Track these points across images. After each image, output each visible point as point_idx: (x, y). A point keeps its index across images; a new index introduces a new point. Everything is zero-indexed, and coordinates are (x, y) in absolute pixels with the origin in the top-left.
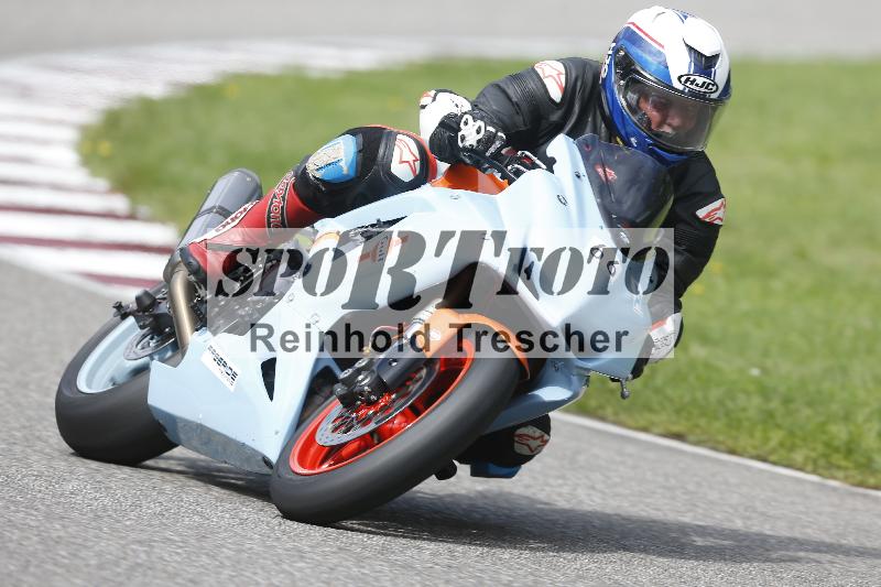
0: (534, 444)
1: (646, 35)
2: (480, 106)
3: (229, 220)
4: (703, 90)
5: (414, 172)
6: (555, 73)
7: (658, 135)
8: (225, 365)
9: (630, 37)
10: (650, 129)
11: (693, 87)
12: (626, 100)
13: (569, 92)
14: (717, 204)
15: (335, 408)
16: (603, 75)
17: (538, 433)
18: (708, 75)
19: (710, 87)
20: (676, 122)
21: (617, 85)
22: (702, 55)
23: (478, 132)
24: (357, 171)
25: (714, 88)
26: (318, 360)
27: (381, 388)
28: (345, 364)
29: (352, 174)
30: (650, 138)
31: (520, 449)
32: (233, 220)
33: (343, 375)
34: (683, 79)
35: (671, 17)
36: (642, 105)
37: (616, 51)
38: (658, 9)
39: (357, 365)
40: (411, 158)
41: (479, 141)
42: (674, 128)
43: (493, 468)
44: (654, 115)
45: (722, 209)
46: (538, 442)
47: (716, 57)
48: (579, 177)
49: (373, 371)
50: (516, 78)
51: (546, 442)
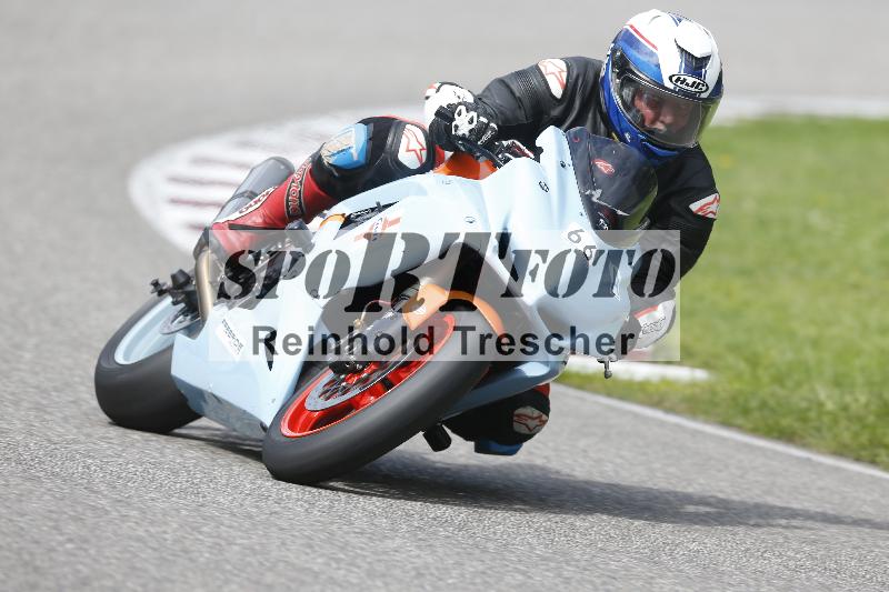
0: (532, 423)
1: (642, 37)
2: (484, 100)
3: (252, 202)
4: (693, 89)
5: (420, 160)
6: (556, 70)
7: (652, 132)
9: (628, 39)
10: (643, 126)
11: (684, 86)
12: (621, 97)
13: (570, 89)
14: (710, 198)
15: (327, 376)
16: (602, 74)
17: (536, 413)
18: (699, 75)
19: (701, 87)
20: (668, 119)
21: (614, 82)
22: (694, 56)
23: (471, 121)
24: (367, 158)
25: (704, 88)
29: (362, 160)
30: (643, 134)
31: (519, 428)
32: (256, 203)
34: (674, 79)
35: (666, 19)
36: (637, 102)
37: (614, 51)
38: (655, 12)
40: (418, 147)
41: (471, 131)
42: (667, 125)
43: (494, 445)
44: (648, 113)
45: (715, 204)
46: (536, 422)
47: (707, 58)
48: (563, 166)
50: (520, 74)
51: (544, 422)
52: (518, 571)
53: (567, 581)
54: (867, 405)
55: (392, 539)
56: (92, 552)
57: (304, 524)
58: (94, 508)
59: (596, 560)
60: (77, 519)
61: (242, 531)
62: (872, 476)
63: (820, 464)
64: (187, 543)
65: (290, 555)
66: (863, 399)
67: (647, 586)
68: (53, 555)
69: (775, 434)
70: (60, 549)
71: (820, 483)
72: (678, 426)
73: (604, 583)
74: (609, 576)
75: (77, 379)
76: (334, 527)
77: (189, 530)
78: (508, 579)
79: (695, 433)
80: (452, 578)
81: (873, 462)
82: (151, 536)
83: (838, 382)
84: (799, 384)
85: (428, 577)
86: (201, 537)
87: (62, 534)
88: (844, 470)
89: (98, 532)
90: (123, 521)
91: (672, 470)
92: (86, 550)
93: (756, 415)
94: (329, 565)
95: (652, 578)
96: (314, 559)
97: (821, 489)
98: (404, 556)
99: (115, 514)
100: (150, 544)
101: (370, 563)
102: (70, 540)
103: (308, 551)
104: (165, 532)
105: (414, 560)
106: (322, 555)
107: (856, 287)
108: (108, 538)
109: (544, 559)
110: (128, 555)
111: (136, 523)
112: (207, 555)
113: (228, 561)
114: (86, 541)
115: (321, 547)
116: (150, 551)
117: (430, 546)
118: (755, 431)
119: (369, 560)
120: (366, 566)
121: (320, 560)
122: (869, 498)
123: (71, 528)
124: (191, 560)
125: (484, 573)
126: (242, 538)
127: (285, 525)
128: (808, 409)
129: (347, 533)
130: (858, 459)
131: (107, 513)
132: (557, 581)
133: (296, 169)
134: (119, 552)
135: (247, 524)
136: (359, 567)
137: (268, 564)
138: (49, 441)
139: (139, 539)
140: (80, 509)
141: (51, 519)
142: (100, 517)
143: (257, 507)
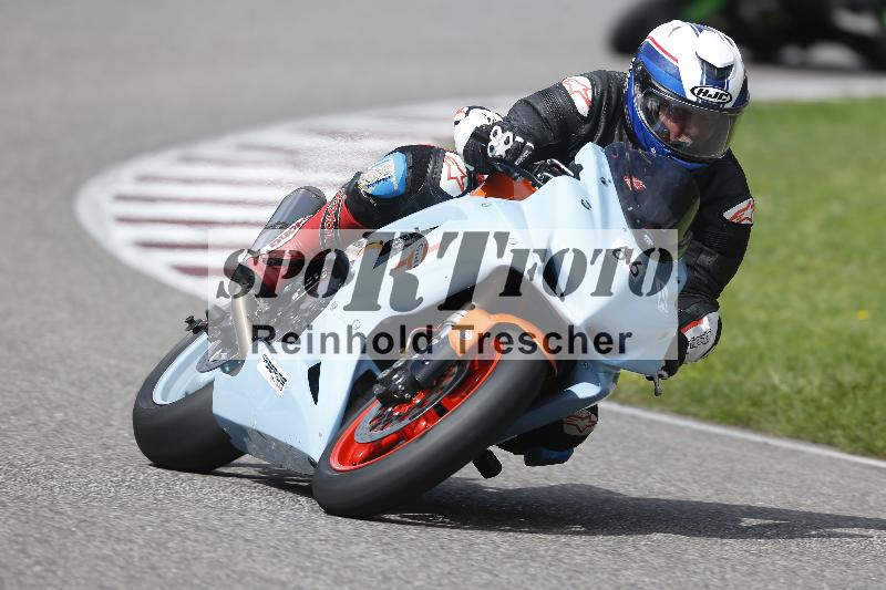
0: (582, 424)
4: (716, 100)
5: (462, 188)
6: (581, 88)
7: (678, 145)
8: (276, 371)
9: (649, 52)
10: (669, 141)
11: (706, 98)
13: (595, 105)
14: (744, 204)
15: (374, 408)
18: (721, 86)
19: (724, 97)
20: (694, 132)
21: (638, 97)
22: (715, 67)
23: (507, 142)
24: (407, 188)
25: (728, 98)
26: (360, 363)
27: (414, 386)
28: (383, 365)
29: (402, 190)
30: (668, 148)
33: (381, 375)
34: (696, 91)
35: (685, 31)
37: (636, 65)
38: (676, 23)
39: (395, 366)
40: (459, 175)
41: (507, 152)
44: (672, 126)
45: (750, 209)
46: (587, 423)
47: (729, 68)
48: (604, 182)
49: (407, 371)
50: (544, 94)
52: (484, 570)
53: (534, 578)
54: (821, 387)
55: (357, 544)
56: (60, 573)
57: (269, 535)
58: (59, 530)
59: (561, 556)
60: (42, 541)
61: (208, 545)
62: (830, 458)
63: (777, 448)
64: (154, 559)
65: (257, 566)
66: (817, 381)
67: (613, 578)
68: (22, 578)
69: (732, 420)
70: (29, 572)
71: (779, 467)
72: (633, 417)
73: (570, 578)
74: (575, 571)
75: (35, 402)
76: (299, 536)
77: (154, 545)
78: (475, 578)
79: (651, 424)
80: (418, 580)
81: (830, 443)
82: (118, 554)
83: (792, 366)
84: (752, 370)
85: (395, 581)
86: (168, 553)
87: (29, 557)
88: (803, 452)
89: (64, 553)
90: (88, 541)
91: (631, 461)
92: (54, 572)
93: (711, 402)
94: (296, 574)
95: (617, 570)
96: (281, 568)
97: (781, 473)
98: (370, 561)
99: (81, 534)
100: (117, 563)
101: (336, 570)
102: (38, 563)
103: (274, 560)
104: (131, 550)
105: (381, 564)
106: (288, 565)
107: (803, 270)
108: (75, 558)
109: (510, 557)
110: (96, 575)
111: (102, 542)
112: (174, 570)
113: (195, 575)
114: (54, 562)
115: (287, 557)
116: (117, 569)
117: (395, 549)
118: (711, 418)
119: (335, 566)
120: (332, 573)
121: (287, 570)
122: (829, 479)
123: (37, 551)
124: (159, 576)
125: (449, 573)
126: (208, 551)
127: (249, 536)
128: (763, 394)
129: (313, 541)
130: (815, 442)
131: (73, 533)
132: (524, 578)
133: (329, 199)
134: (88, 572)
135: (212, 537)
136: (326, 574)
137: (235, 576)
138: (11, 465)
139: (105, 558)
140: (45, 530)
141: (17, 543)
142: (66, 538)
143: (221, 519)
